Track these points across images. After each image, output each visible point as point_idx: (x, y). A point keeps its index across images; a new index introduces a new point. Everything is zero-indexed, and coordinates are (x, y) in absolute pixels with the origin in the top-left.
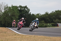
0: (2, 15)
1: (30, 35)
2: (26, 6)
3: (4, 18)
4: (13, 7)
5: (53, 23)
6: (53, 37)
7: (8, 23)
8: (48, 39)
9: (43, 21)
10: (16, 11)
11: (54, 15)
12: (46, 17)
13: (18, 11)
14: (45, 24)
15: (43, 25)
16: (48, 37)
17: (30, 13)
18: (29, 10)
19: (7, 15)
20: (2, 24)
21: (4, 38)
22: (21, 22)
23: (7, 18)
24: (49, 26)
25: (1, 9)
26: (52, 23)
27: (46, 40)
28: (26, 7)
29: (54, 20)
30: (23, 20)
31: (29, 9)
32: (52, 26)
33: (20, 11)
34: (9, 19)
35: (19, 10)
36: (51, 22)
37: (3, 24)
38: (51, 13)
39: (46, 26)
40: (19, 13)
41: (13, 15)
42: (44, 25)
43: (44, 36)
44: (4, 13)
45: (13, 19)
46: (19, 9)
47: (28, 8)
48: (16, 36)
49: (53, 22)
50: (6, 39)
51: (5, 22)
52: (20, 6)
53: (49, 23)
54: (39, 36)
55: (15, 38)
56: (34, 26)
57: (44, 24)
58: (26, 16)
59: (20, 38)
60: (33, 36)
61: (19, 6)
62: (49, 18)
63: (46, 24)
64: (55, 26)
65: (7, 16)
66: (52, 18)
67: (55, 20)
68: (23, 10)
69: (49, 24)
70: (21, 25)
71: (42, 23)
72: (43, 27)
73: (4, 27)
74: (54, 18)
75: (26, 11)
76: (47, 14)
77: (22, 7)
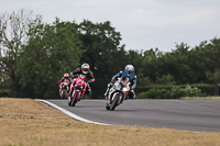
0: (22, 54)
1: (122, 127)
2: (108, 23)
3: (29, 66)
4: (60, 25)
5: (205, 82)
6: (206, 134)
7: (43, 84)
8: (186, 141)
9: (169, 77)
10: (70, 41)
11: (209, 55)
12: (180, 62)
13: (79, 42)
14: (175, 88)
15: (170, 89)
16: (185, 133)
17: (122, 48)
18: (117, 37)
19: (38, 54)
20: (19, 86)
21: (29, 137)
22: (80, 80)
23: (38, 65)
24: (191, 95)
25: (19, 33)
26: (203, 85)
27: (180, 142)
28: (107, 26)
29: (208, 73)
30: (86, 70)
31: (118, 34)
32: (202, 92)
33: (87, 39)
34: (47, 69)
35: (81, 35)
36: (198, 81)
37: (24, 86)
38: (197, 48)
39: (178, 96)
40: (83, 48)
41: (59, 55)
42: (174, 90)
43: (172, 130)
44: (27, 49)
45: (59, 69)
46: (84, 32)
47: (116, 31)
48: (70, 130)
49: (204, 79)
50: (36, 139)
51: (33, 78)
52: (87, 24)
53: (191, 83)
54: (154, 130)
55: (68, 135)
56: (120, 92)
57: (171, 85)
58: (106, 59)
59: (85, 138)
60: (133, 128)
61: (83, 24)
62: (192, 67)
63: (178, 87)
64: (212, 95)
65: (37, 58)
66: (203, 64)
67: (213, 71)
68: (96, 38)
69: (189, 87)
70: (78, 88)
71: (164, 82)
72: (169, 97)
73: (28, 97)
74: (207, 66)
75: (108, 40)
76: (182, 50)
77: (93, 26)
